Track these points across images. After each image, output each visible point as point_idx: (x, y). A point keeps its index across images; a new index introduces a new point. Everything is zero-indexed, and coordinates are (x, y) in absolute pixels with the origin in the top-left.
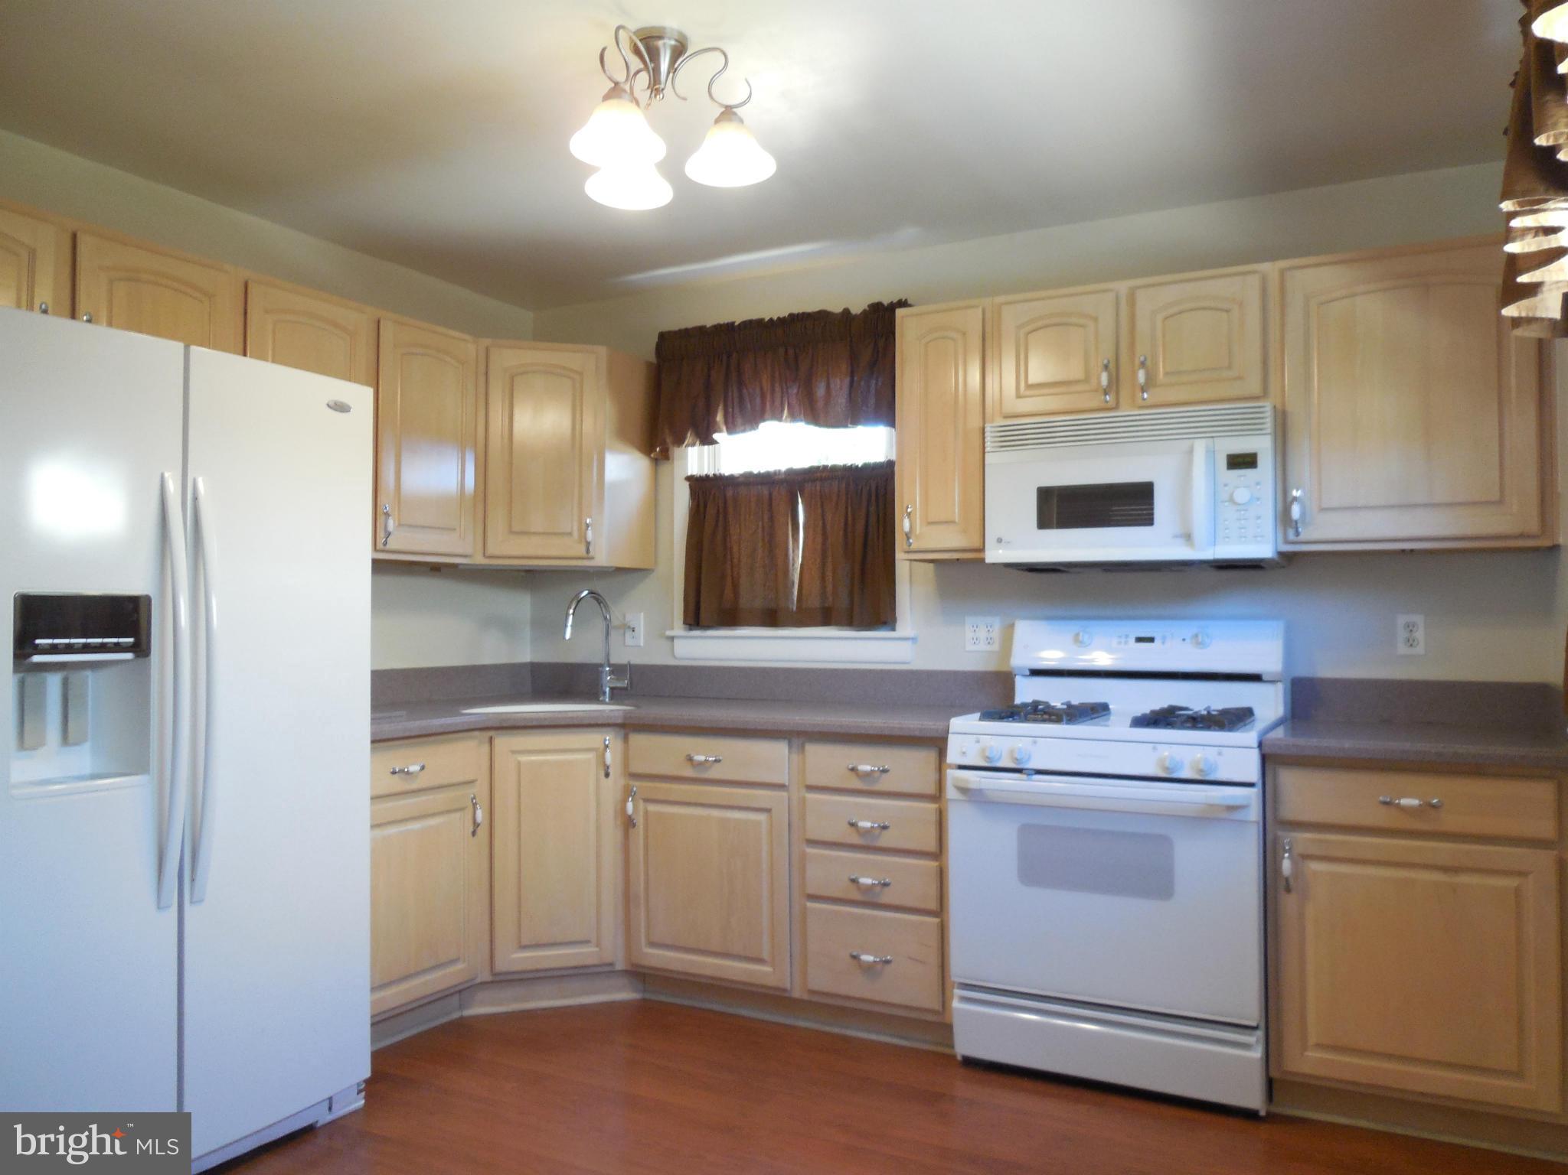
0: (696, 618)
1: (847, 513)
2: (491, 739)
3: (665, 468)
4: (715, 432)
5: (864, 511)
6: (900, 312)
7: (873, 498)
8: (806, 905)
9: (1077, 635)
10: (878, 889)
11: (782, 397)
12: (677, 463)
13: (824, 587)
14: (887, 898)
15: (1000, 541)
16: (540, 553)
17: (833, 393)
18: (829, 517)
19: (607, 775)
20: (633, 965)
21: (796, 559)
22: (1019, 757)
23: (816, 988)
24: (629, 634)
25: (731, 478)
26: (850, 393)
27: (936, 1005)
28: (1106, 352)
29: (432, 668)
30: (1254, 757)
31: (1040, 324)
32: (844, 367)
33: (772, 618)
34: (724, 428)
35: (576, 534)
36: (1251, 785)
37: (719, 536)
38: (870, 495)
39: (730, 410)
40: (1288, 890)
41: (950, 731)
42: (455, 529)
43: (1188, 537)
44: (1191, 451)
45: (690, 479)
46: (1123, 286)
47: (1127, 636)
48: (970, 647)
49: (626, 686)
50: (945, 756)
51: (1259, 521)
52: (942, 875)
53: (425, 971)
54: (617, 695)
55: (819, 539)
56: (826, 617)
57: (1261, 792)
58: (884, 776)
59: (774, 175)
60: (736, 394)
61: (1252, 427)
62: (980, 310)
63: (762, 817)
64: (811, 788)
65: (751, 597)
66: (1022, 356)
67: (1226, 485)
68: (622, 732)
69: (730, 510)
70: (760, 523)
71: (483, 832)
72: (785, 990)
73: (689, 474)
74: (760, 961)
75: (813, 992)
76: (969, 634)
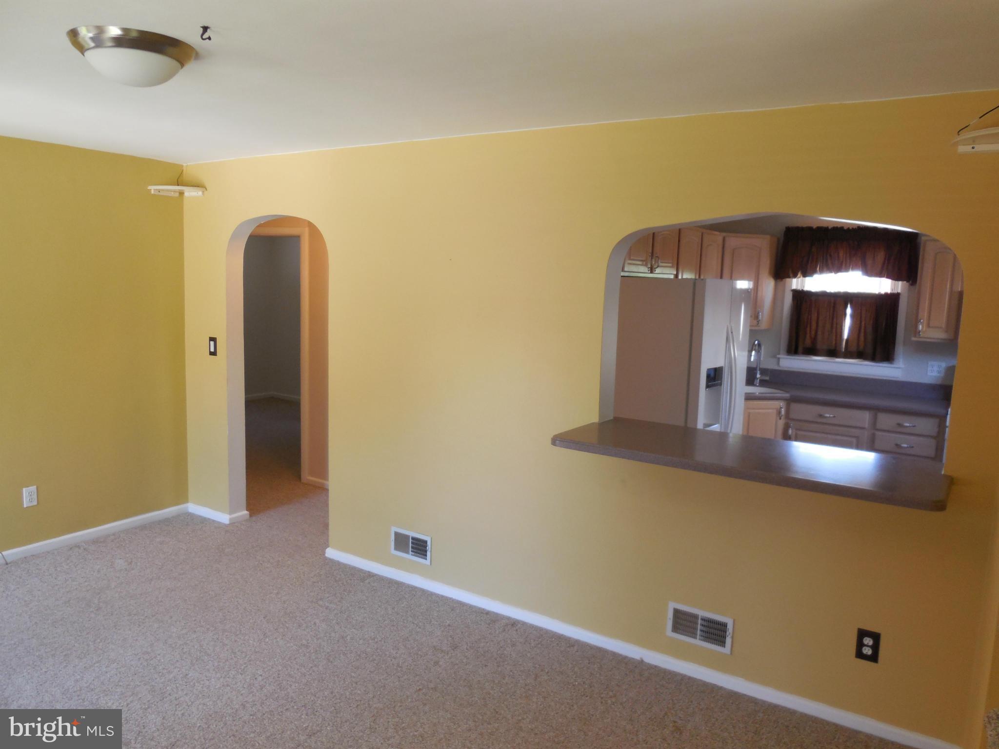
0: (792, 351)
3: (782, 285)
12: (788, 284)
13: (859, 343)
17: (876, 263)
18: (863, 313)
19: (780, 419)
26: (884, 263)
32: (883, 252)
33: (833, 353)
35: (753, 316)
48: (929, 374)
54: (763, 383)
56: (860, 355)
60: (825, 258)
63: (854, 439)
65: (822, 342)
68: (786, 402)
69: (813, 306)
73: (792, 289)
76: (929, 369)
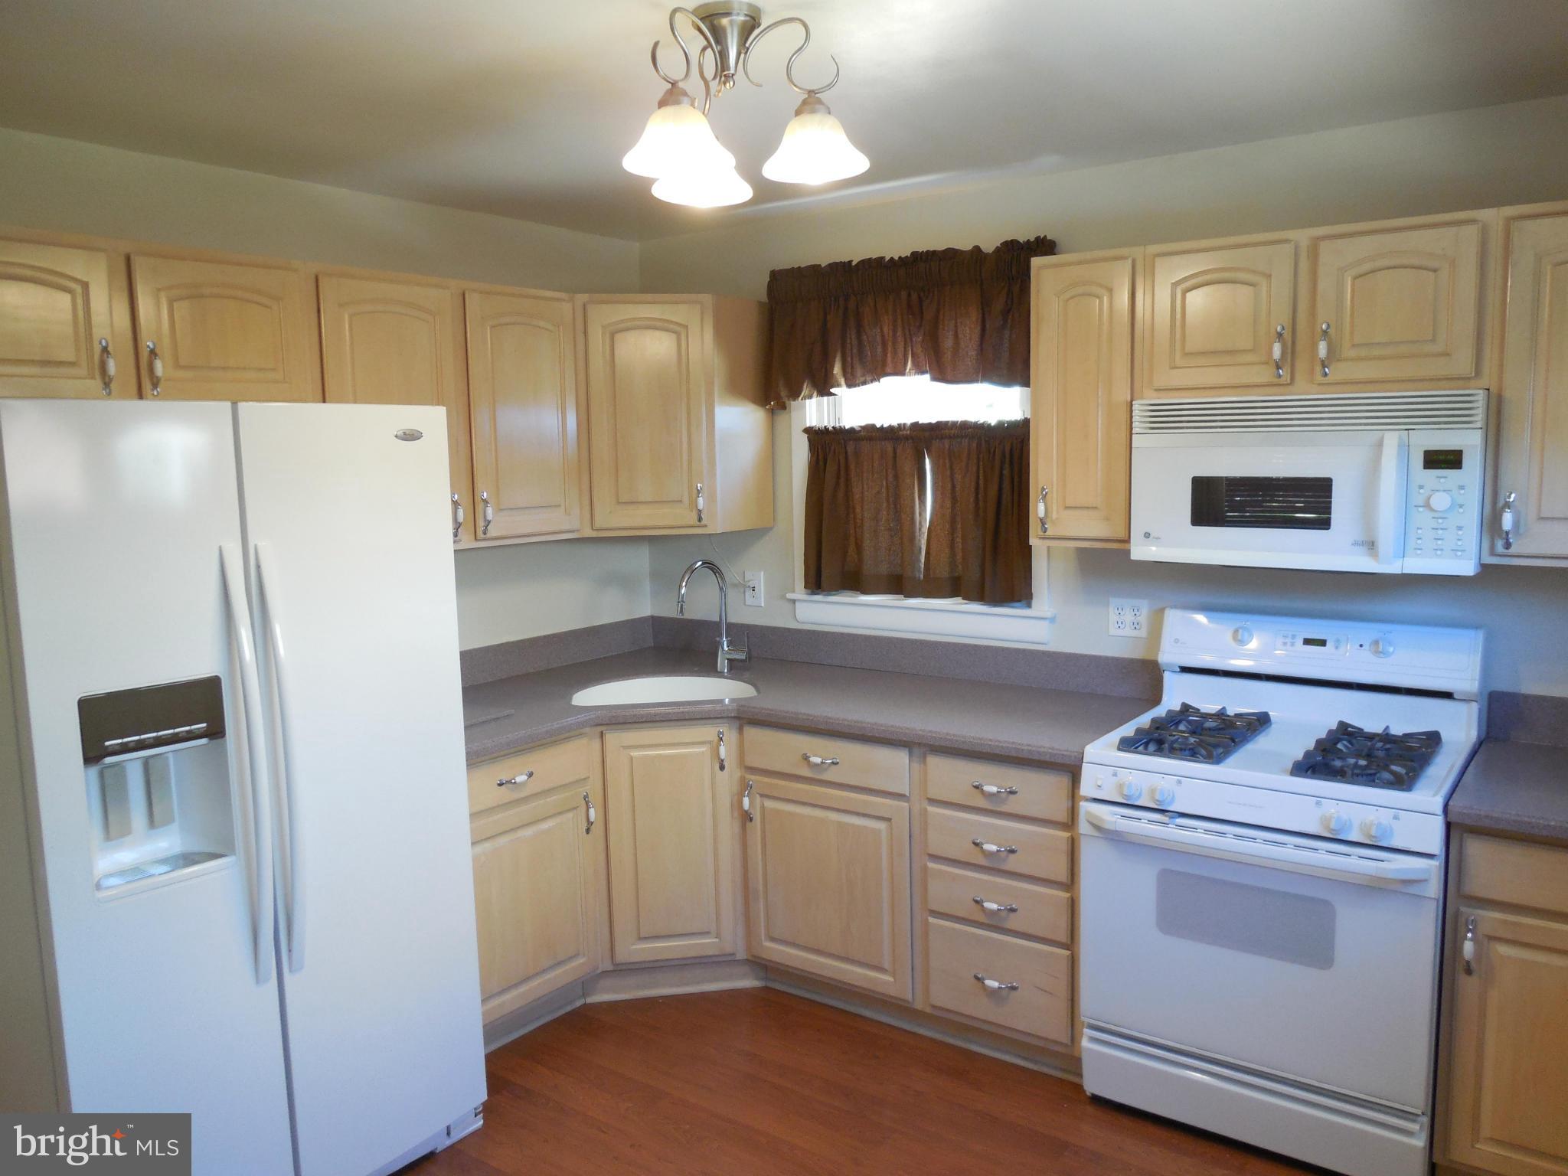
0: (816, 582)
1: (978, 477)
2: (602, 734)
3: (781, 417)
4: (832, 387)
5: (997, 472)
6: (1036, 262)
7: (1007, 460)
8: (927, 920)
9: (1236, 631)
10: (1004, 914)
11: (905, 348)
12: (794, 414)
13: (953, 555)
14: (1013, 923)
15: (1147, 535)
16: (650, 523)
17: (962, 344)
18: (958, 477)
19: (722, 768)
20: (753, 956)
21: (923, 523)
22: (1160, 799)
23: (939, 1004)
24: (749, 593)
25: (852, 430)
26: (981, 344)
27: (1066, 1040)
28: (1280, 319)
29: (549, 636)
30: (1438, 825)
31: (1200, 279)
32: (974, 315)
33: (898, 584)
34: (842, 381)
35: (686, 500)
36: (1430, 856)
37: (841, 494)
38: (1004, 456)
39: (849, 359)
40: (1469, 971)
41: (1084, 761)
42: (560, 506)
43: (1371, 546)
44: (1380, 444)
45: (809, 431)
46: (1303, 236)
47: (1294, 637)
48: (1113, 631)
49: (744, 658)
50: (1079, 788)
51: (1460, 533)
52: (1073, 906)
53: (544, 971)
54: (737, 670)
55: (948, 504)
56: (955, 588)
57: (1443, 865)
58: (1012, 797)
59: (868, 170)
60: (855, 342)
61: (1458, 417)
62: (1130, 261)
63: (882, 826)
64: (933, 801)
65: (876, 559)
66: (1179, 316)
67: (1421, 487)
68: (737, 723)
69: (852, 466)
70: (884, 483)
71: (598, 830)
72: (908, 1002)
73: (808, 425)
74: (879, 969)
75: (934, 1007)
76: (1113, 617)
